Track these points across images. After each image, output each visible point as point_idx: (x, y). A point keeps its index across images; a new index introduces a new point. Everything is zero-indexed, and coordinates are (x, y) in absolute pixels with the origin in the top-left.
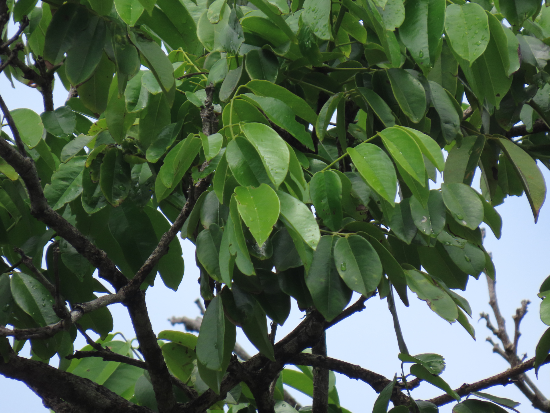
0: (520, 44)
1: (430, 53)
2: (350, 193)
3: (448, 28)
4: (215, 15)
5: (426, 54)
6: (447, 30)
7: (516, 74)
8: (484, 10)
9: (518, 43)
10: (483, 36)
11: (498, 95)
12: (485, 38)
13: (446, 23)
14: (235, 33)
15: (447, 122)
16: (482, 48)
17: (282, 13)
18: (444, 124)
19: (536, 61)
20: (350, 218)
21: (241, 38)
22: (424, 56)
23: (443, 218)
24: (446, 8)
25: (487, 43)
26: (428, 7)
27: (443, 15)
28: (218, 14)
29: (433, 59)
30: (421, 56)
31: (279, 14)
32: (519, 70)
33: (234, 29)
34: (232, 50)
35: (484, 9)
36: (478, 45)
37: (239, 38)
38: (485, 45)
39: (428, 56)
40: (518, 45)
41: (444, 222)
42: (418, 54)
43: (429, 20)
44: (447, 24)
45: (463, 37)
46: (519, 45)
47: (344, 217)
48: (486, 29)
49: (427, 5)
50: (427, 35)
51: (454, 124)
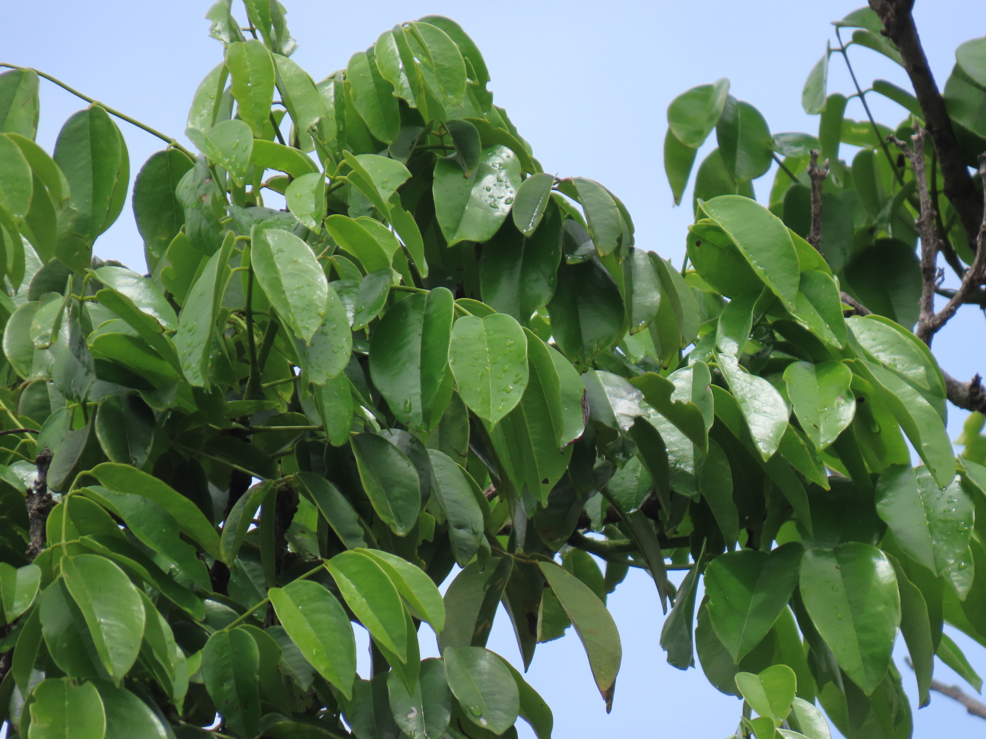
0: (586, 389)
1: (423, 404)
2: (278, 666)
3: (455, 361)
4: (44, 333)
5: (417, 406)
6: (453, 364)
7: (577, 443)
8: (521, 327)
9: (584, 387)
10: (517, 376)
11: (546, 481)
12: (520, 379)
13: (451, 352)
14: (80, 365)
15: (460, 527)
16: (515, 398)
17: (164, 330)
18: (455, 530)
19: (614, 417)
20: (277, 714)
21: (90, 374)
22: (412, 411)
23: (447, 711)
24: (453, 324)
25: (523, 389)
26: (423, 319)
27: (448, 337)
28: (50, 331)
29: (427, 416)
30: (407, 410)
31: (160, 331)
32: (581, 438)
33: (78, 357)
34: (75, 395)
35: (521, 325)
36: (508, 392)
37: (87, 374)
38: (519, 392)
39: (420, 410)
40: (583, 391)
41: (448, 719)
42: (402, 407)
43: (424, 343)
44: (454, 353)
45: (482, 376)
46: (585, 391)
47: (264, 713)
48: (523, 363)
49: (421, 317)
50: (419, 371)
51: (473, 530)
